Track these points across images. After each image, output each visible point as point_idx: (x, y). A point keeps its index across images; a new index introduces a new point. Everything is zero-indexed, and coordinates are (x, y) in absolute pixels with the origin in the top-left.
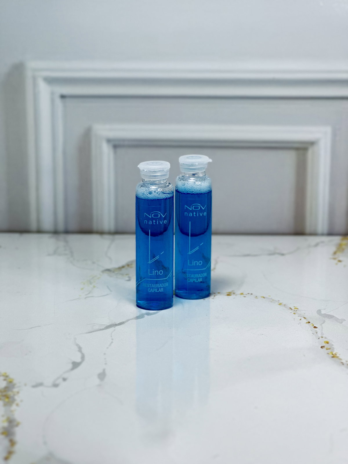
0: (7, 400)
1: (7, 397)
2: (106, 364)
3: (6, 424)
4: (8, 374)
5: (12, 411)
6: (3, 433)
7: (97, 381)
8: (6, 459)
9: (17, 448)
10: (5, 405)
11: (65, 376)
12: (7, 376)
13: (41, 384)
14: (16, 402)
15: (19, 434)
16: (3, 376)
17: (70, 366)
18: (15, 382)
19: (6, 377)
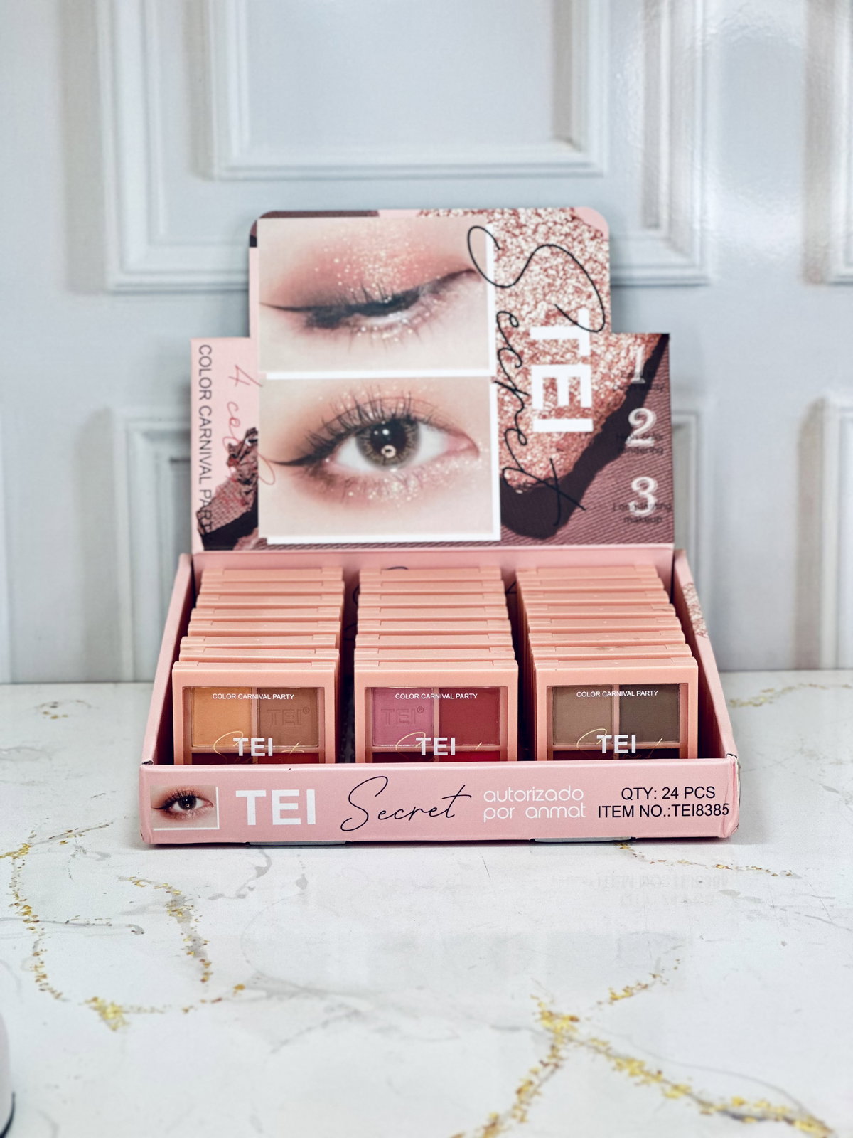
0: (181, 915)
1: (180, 913)
2: (303, 868)
3: (190, 943)
4: (169, 885)
5: (193, 928)
6: (189, 954)
7: (298, 890)
8: (203, 981)
9: (212, 968)
10: (179, 922)
11: (251, 884)
12: (170, 888)
13: (221, 896)
14: (194, 918)
15: (210, 952)
16: (163, 886)
17: (255, 872)
18: (182, 893)
19: (169, 890)
